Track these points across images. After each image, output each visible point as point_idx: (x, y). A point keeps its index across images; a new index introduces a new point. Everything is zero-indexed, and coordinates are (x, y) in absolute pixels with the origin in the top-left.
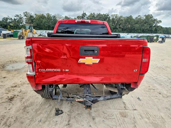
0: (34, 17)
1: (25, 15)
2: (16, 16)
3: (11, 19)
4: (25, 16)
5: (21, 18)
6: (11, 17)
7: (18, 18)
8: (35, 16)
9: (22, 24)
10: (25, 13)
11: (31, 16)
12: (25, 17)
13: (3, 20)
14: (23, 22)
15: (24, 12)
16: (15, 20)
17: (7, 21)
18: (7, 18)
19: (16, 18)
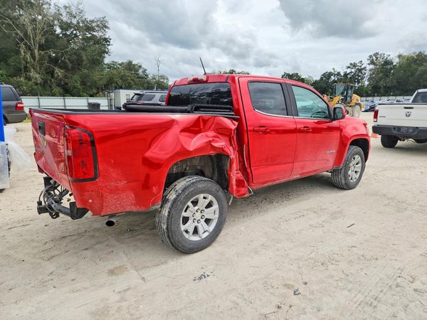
0: (394, 64)
1: (373, 60)
2: (349, 67)
3: (339, 74)
4: (372, 63)
5: (360, 70)
6: (338, 70)
7: (353, 70)
8: (396, 61)
9: (360, 84)
10: (374, 57)
11: (387, 63)
12: (372, 67)
13: (322, 79)
14: (363, 78)
15: (372, 54)
16: (346, 75)
17: (328, 79)
18: (330, 73)
19: (348, 71)
